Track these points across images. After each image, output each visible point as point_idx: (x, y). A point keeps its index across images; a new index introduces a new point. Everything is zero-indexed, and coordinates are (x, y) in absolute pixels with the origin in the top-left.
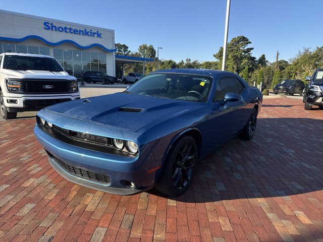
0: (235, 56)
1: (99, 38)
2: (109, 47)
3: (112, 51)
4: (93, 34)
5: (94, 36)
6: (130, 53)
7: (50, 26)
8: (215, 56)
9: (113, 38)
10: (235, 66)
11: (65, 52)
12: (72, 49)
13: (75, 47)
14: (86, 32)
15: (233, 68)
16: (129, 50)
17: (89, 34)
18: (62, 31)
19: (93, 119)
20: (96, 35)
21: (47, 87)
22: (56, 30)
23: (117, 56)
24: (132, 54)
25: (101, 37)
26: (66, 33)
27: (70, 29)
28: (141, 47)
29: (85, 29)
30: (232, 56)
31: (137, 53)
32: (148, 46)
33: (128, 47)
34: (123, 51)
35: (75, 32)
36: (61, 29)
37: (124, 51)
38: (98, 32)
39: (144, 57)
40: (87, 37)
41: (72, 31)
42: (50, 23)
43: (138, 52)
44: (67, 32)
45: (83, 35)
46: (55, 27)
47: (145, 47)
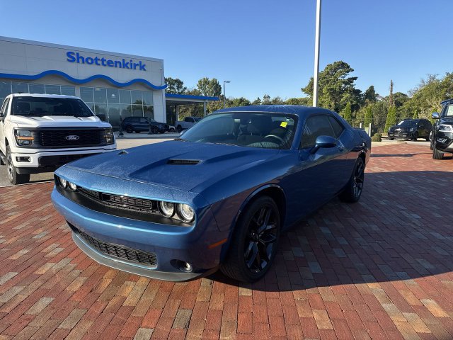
0: (331, 89)
1: (142, 71)
2: (157, 82)
4: (134, 66)
5: (135, 69)
6: (186, 91)
7: (75, 56)
8: (303, 90)
9: (162, 71)
10: (332, 104)
11: (96, 92)
12: (106, 87)
13: (110, 84)
14: (124, 64)
15: (330, 106)
16: (184, 86)
17: (129, 66)
18: (92, 63)
19: (131, 175)
20: (138, 67)
21: (71, 138)
22: (83, 62)
23: (168, 95)
24: (189, 92)
25: (145, 70)
26: (96, 66)
27: (103, 60)
28: (200, 81)
29: (124, 60)
30: (328, 90)
31: (195, 90)
32: (210, 80)
33: (182, 83)
34: (175, 87)
35: (110, 63)
36: (90, 61)
37: (178, 88)
38: (140, 62)
39: (206, 94)
40: (126, 69)
41: (105, 63)
42: (75, 52)
43: (197, 88)
44: (99, 65)
45: (120, 67)
46: (82, 58)
47: (206, 82)
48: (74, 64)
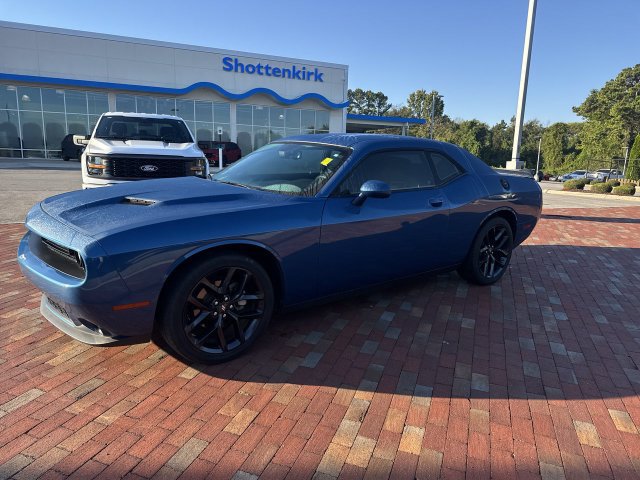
1: (318, 82)
3: (341, 106)
4: (307, 76)
5: (309, 79)
6: (390, 110)
7: (233, 64)
8: (576, 110)
9: (345, 81)
11: (256, 111)
12: (270, 104)
13: (275, 102)
14: (295, 73)
16: (388, 102)
17: (301, 75)
18: (252, 72)
20: (312, 77)
21: (148, 168)
22: (242, 71)
23: (349, 116)
24: (395, 111)
25: (321, 81)
26: (258, 76)
27: (267, 68)
28: (413, 95)
29: (294, 67)
31: (404, 108)
32: (428, 93)
33: (386, 98)
34: (376, 105)
35: (276, 72)
36: (251, 70)
37: (380, 105)
38: (316, 70)
39: (419, 115)
40: (296, 80)
41: (270, 72)
42: (233, 58)
43: (407, 105)
44: (262, 74)
45: (289, 77)
46: (242, 65)
47: (422, 96)
48: (231, 74)
